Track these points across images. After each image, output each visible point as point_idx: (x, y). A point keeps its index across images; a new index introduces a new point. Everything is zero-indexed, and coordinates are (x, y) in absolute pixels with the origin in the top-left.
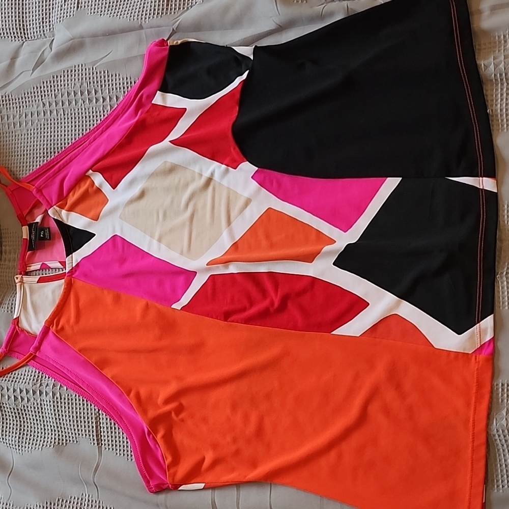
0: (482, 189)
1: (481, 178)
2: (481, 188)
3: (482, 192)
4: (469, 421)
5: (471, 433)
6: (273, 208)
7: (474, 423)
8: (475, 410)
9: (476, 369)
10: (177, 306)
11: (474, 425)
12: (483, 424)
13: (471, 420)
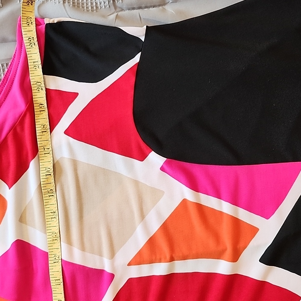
6: (187, 199)
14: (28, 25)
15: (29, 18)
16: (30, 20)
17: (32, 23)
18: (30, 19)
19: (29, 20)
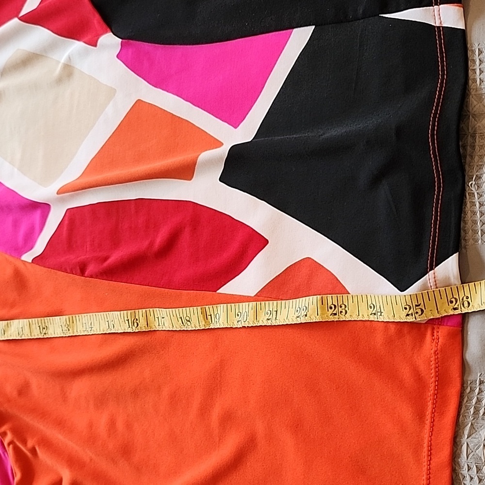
0: (439, 28)
1: (436, 7)
2: (438, 25)
3: (439, 32)
4: (422, 446)
5: (425, 469)
6: (142, 99)
7: (430, 450)
8: (432, 427)
9: (432, 351)
10: (28, 257)
11: (430, 455)
12: (444, 454)
13: (425, 445)
14: (331, 308)
15: (347, 309)
16: (341, 312)
17: (335, 314)
18: (344, 311)
19: (340, 309)
